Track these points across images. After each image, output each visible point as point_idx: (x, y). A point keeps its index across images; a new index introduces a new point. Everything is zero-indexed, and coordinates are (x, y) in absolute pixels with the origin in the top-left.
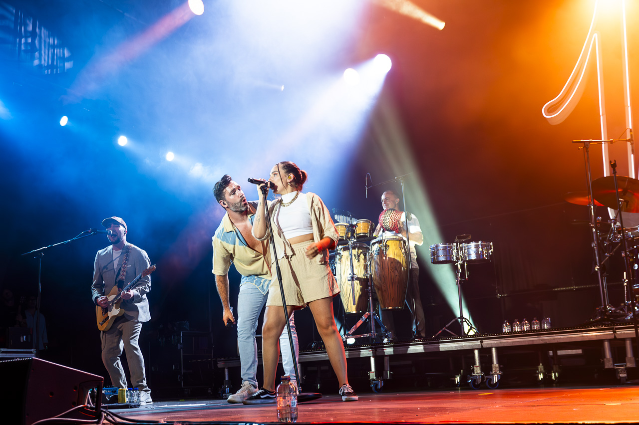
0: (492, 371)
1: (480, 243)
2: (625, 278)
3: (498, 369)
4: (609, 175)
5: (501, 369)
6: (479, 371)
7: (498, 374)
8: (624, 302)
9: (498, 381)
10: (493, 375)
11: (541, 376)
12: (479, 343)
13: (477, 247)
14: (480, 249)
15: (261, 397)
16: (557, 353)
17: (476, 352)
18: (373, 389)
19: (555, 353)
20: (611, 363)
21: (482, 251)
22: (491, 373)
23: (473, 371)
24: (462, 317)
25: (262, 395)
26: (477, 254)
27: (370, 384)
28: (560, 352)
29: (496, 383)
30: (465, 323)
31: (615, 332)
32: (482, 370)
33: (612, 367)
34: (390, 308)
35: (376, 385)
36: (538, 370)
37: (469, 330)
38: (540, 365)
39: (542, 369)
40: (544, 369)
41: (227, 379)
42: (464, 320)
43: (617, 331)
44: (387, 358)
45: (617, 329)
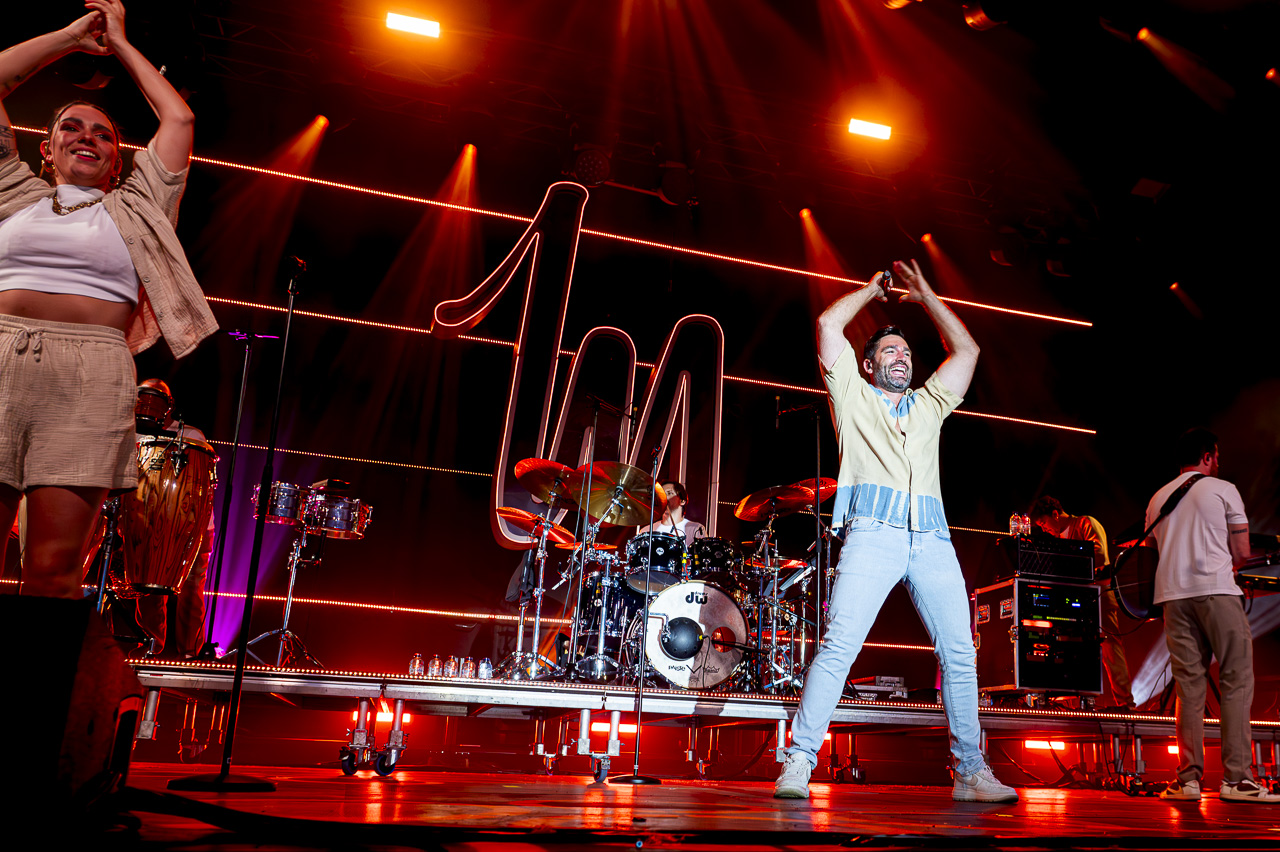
0: (390, 741)
3: (400, 740)
6: (363, 740)
7: (398, 750)
10: (390, 749)
14: (355, 514)
17: (364, 704)
20: (588, 746)
22: (389, 746)
26: (346, 519)
31: (604, 699)
43: (608, 698)
44: (154, 694)
45: (608, 695)
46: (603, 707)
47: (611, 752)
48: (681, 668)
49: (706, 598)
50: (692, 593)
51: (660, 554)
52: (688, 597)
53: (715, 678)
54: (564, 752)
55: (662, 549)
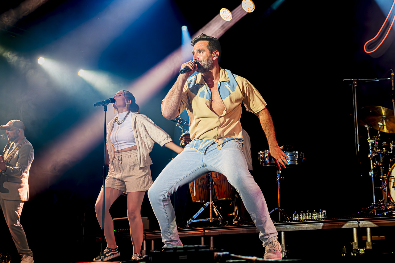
7: (284, 252)
15: (107, 255)
20: (357, 245)
25: (107, 254)
31: (359, 223)
34: (224, 199)
45: (360, 220)
46: (359, 226)
47: (368, 247)
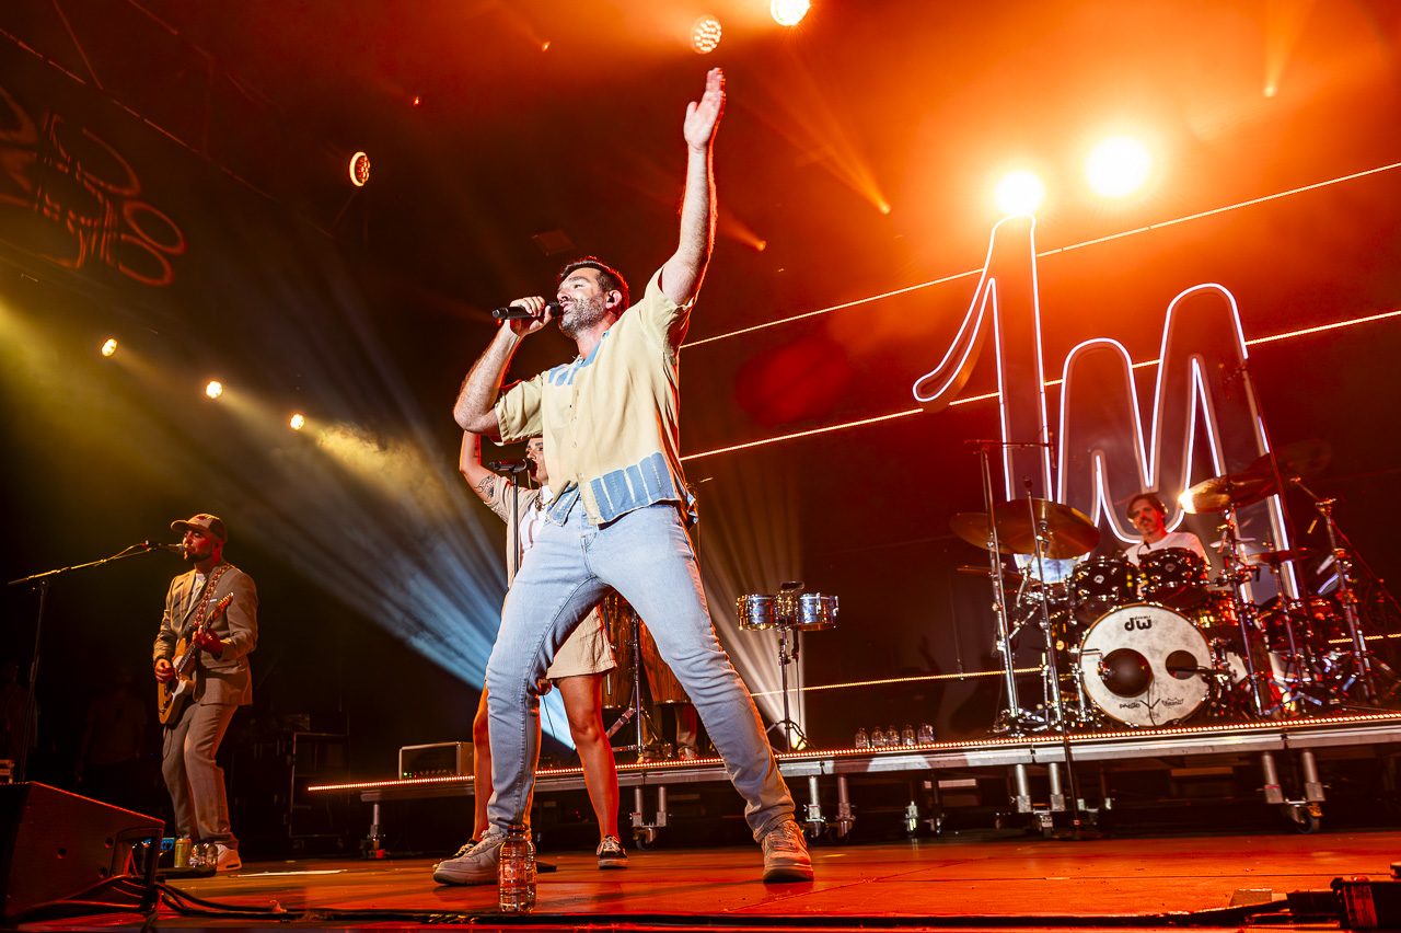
0: (838, 814)
1: (818, 595)
2: (1044, 663)
3: (848, 811)
4: (1014, 498)
5: (853, 812)
6: (817, 815)
7: (848, 821)
8: (1043, 703)
9: (849, 831)
10: (840, 821)
11: (913, 825)
12: (819, 766)
13: (814, 603)
14: (819, 607)
16: (937, 784)
17: (813, 782)
18: (638, 843)
19: (935, 784)
20: (1028, 803)
21: (822, 610)
22: (838, 818)
23: (807, 814)
24: (787, 721)
26: (813, 614)
27: (633, 835)
28: (943, 784)
29: (846, 835)
30: (792, 731)
31: (1033, 752)
32: (823, 813)
33: (1029, 810)
34: (669, 702)
35: (644, 837)
36: (908, 813)
37: (800, 743)
38: (910, 804)
39: (915, 812)
40: (918, 812)
41: (376, 823)
42: (791, 725)
43: (1036, 750)
44: (662, 789)
45: (1036, 747)
46: (1034, 760)
47: (1055, 807)
48: (1135, 706)
49: (1149, 621)
50: (1132, 619)
51: (1100, 582)
52: (1127, 624)
53: (1180, 711)
54: (1108, 806)
55: (1101, 577)
